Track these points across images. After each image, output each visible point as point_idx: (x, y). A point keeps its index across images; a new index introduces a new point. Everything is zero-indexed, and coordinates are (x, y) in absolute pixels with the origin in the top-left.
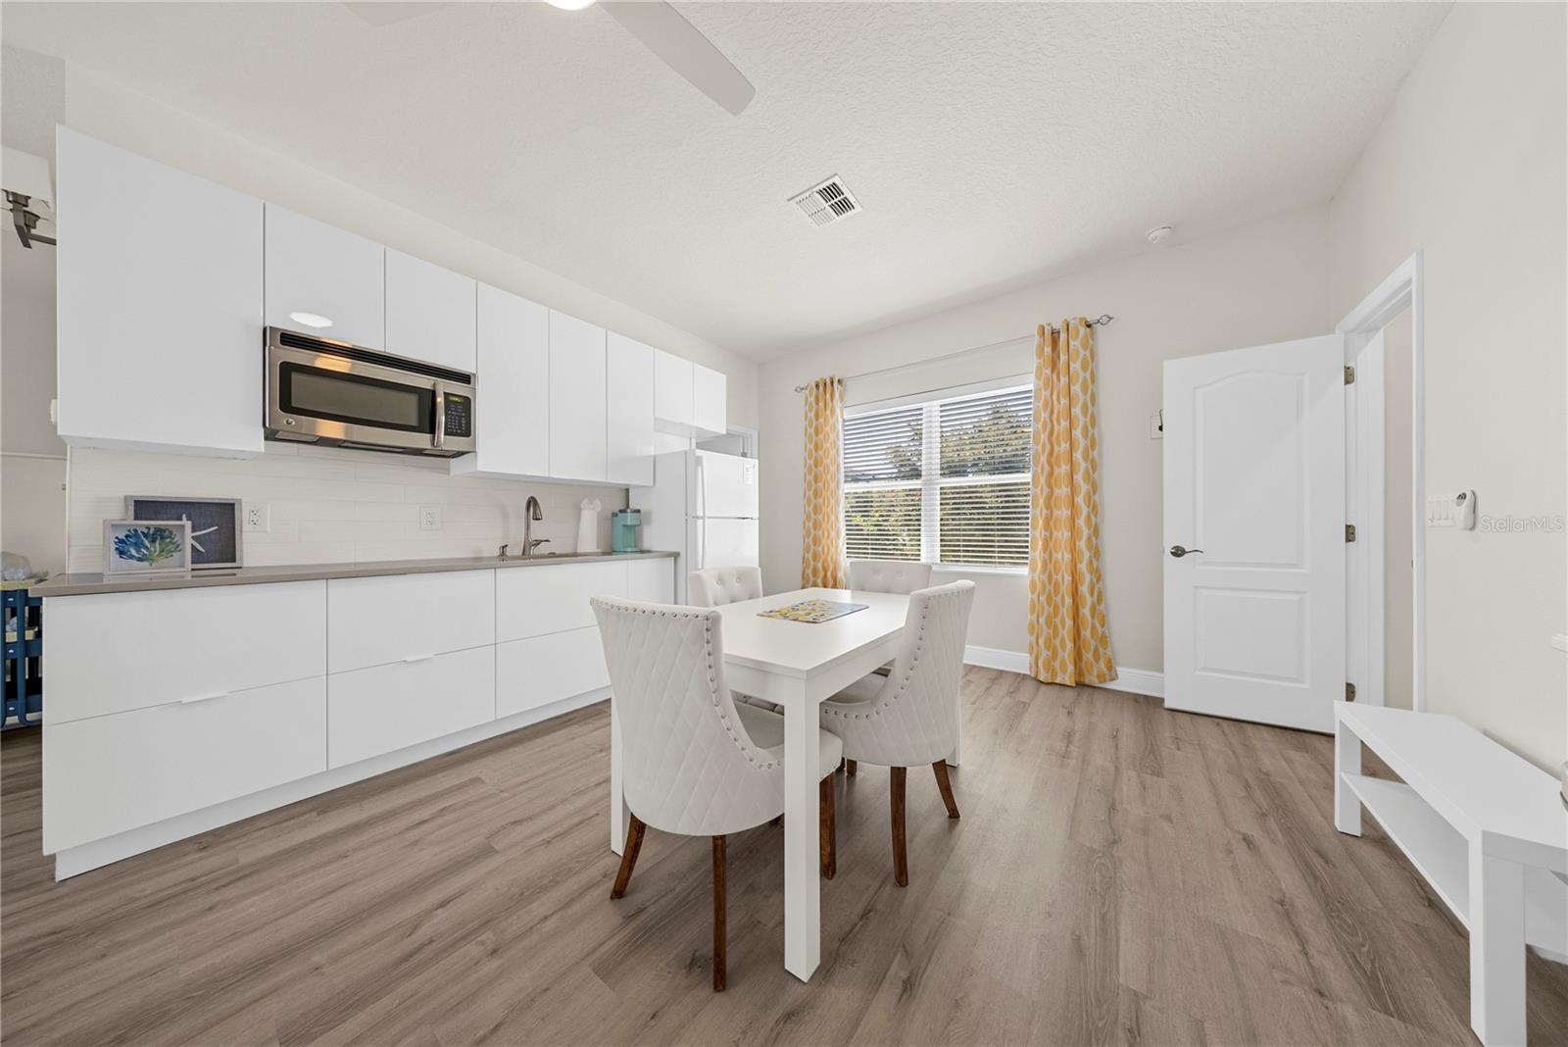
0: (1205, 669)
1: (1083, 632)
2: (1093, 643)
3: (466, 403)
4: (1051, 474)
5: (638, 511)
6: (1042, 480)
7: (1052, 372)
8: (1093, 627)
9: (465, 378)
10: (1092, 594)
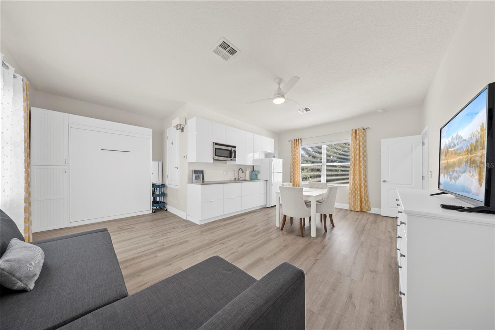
0: (390, 207)
1: (362, 199)
2: (365, 202)
3: (235, 152)
4: (355, 163)
5: (258, 171)
6: (353, 164)
7: (355, 139)
8: (365, 198)
9: (235, 147)
10: (364, 191)
